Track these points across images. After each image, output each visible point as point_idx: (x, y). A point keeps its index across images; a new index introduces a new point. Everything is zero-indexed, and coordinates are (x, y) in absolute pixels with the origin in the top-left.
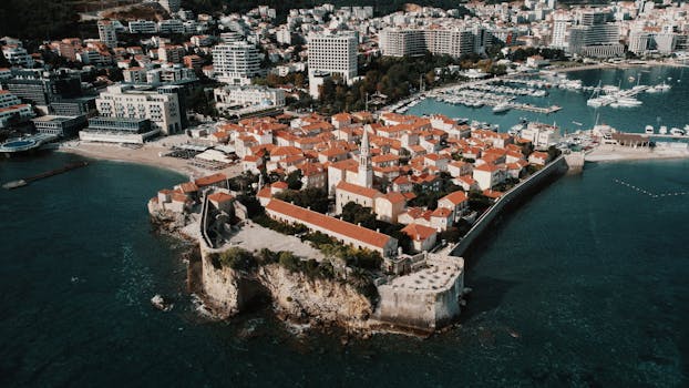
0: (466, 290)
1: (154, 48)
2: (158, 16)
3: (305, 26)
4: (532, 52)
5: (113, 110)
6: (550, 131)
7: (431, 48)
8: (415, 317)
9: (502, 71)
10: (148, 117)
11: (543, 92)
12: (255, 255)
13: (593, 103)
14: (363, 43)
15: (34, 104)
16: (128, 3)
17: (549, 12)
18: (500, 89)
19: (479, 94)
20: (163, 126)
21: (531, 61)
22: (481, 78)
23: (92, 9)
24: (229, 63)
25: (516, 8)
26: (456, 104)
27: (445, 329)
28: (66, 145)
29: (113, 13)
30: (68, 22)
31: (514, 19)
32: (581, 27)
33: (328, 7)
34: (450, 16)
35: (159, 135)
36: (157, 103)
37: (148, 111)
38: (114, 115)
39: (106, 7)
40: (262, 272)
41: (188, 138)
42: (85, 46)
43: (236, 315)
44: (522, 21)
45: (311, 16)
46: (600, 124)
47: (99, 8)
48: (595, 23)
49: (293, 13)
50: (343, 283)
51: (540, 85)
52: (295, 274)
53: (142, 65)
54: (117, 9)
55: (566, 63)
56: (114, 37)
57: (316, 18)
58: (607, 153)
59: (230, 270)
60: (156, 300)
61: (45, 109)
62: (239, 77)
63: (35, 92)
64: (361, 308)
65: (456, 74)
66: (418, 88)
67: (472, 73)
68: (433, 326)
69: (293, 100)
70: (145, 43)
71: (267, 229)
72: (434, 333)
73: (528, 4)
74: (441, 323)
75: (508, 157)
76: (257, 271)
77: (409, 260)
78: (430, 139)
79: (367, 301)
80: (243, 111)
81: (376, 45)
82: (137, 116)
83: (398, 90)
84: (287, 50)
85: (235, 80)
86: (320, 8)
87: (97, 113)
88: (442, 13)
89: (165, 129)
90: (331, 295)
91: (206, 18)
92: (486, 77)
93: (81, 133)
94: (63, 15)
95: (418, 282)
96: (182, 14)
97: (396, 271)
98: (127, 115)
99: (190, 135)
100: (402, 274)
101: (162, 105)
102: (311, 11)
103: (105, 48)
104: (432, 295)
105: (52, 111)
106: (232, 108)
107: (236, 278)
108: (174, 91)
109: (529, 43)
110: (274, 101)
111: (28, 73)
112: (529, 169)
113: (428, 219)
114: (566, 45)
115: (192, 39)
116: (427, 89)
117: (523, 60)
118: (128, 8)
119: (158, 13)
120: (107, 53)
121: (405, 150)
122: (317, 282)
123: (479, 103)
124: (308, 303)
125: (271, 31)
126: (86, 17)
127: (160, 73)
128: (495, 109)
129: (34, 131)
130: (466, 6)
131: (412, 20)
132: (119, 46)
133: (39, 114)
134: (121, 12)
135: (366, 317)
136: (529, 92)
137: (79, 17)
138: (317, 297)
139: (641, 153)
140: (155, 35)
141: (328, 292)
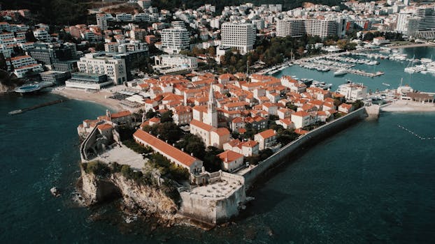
0: (249, 198)
1: (128, 30)
2: (135, 11)
3: (232, 17)
4: (378, 35)
5: (86, 68)
6: (360, 89)
7: (308, 32)
8: (204, 215)
9: (353, 47)
10: (106, 73)
11: (375, 62)
12: (109, 166)
13: (409, 70)
14: (267, 28)
15: (43, 63)
16: (118, 3)
17: (403, 8)
18: (347, 59)
19: (330, 62)
20: (114, 79)
21: (376, 41)
22: (336, 52)
23: (96, 7)
24: (170, 40)
25: (380, 5)
26: (311, 69)
27: (223, 225)
28: (56, 89)
29: (108, 9)
30: (81, 15)
31: (377, 12)
32: (416, 18)
33: (249, 5)
34: (333, 11)
35: (112, 84)
36: (111, 65)
37: (106, 70)
38: (87, 72)
39: (104, 5)
40: (112, 177)
41: (126, 87)
42: (88, 29)
43: (95, 204)
44: (382, 14)
45: (237, 10)
46: (403, 85)
47: (100, 6)
48: (426, 15)
49: (226, 9)
50: (157, 188)
51: (376, 57)
52: (129, 180)
53: (118, 41)
54: (111, 7)
55: (401, 43)
56: (106, 24)
57: (241, 12)
58: (402, 106)
59: (93, 174)
60: (53, 190)
61: (49, 67)
62: (176, 49)
63: (45, 57)
64: (170, 206)
65: (319, 49)
66: (290, 58)
67: (332, 48)
68: (215, 222)
69: (203, 64)
70: (124, 27)
71: (129, 149)
72: (215, 227)
73: (389, 2)
74: (220, 221)
75: (324, 106)
76: (110, 177)
77: (208, 175)
78: (273, 93)
79: (173, 202)
80: (168, 71)
81: (275, 30)
82: (100, 73)
83: (274, 59)
84: (216, 32)
85: (174, 51)
86: (243, 6)
87: (78, 70)
88: (328, 9)
89: (115, 81)
90: (150, 196)
91: (165, 12)
92: (340, 51)
93: (66, 82)
94: (78, 10)
95: (209, 192)
96: (151, 9)
97: (197, 183)
98: (94, 72)
99: (127, 85)
100: (201, 185)
101: (113, 66)
102: (238, 7)
103: (99, 30)
104: (214, 201)
105: (54, 68)
106: (163, 69)
107: (96, 180)
108: (122, 57)
109: (380, 28)
110: (190, 64)
111: (43, 46)
112: (335, 115)
113: (241, 148)
114: (406, 29)
115: (153, 25)
116: (296, 59)
117: (371, 40)
118: (117, 6)
119: (136, 9)
120: (99, 34)
121: (255, 99)
122: (142, 187)
123: (327, 68)
124: (138, 200)
125: (208, 20)
126: (92, 12)
127: (126, 46)
128: (336, 73)
129: (40, 80)
130: (345, 4)
131: (306, 13)
132: (109, 29)
133: (46, 69)
134: (113, 9)
135: (174, 212)
136: (366, 62)
137: (88, 12)
138: (143, 196)
139: (427, 107)
140: (131, 22)
141: (148, 194)
